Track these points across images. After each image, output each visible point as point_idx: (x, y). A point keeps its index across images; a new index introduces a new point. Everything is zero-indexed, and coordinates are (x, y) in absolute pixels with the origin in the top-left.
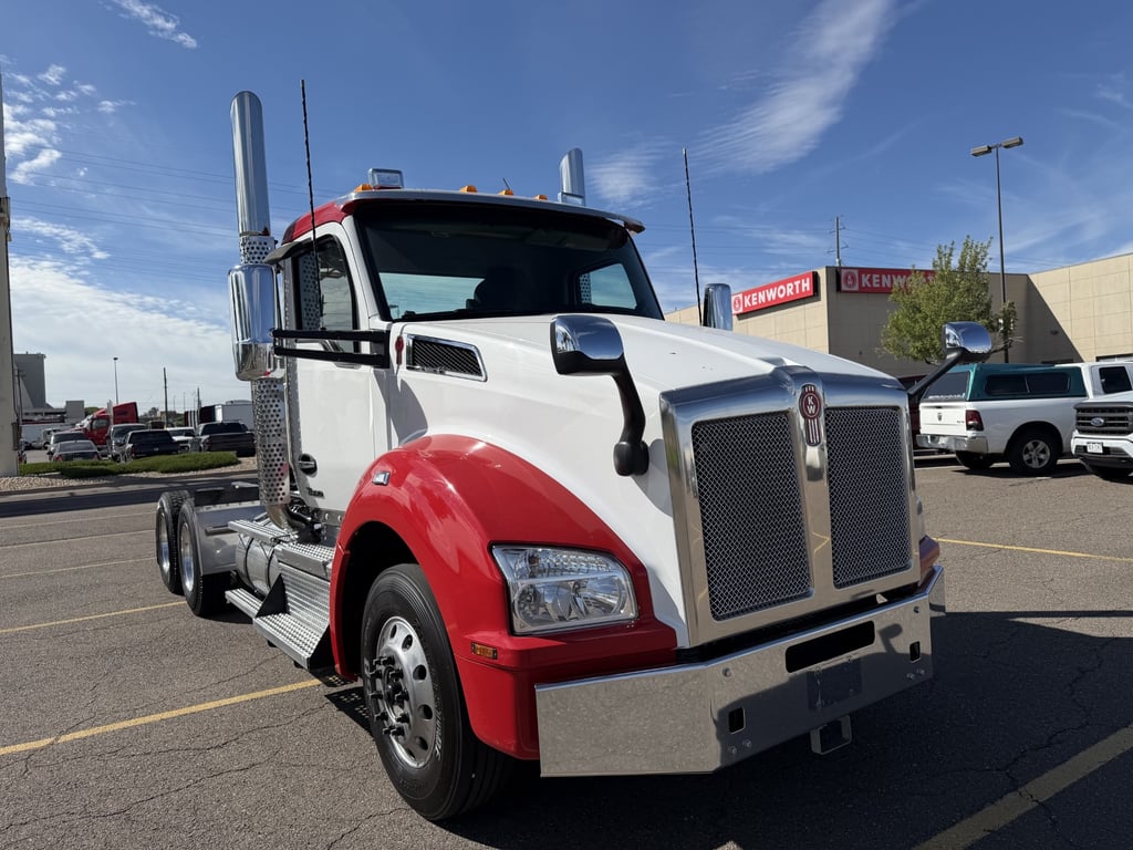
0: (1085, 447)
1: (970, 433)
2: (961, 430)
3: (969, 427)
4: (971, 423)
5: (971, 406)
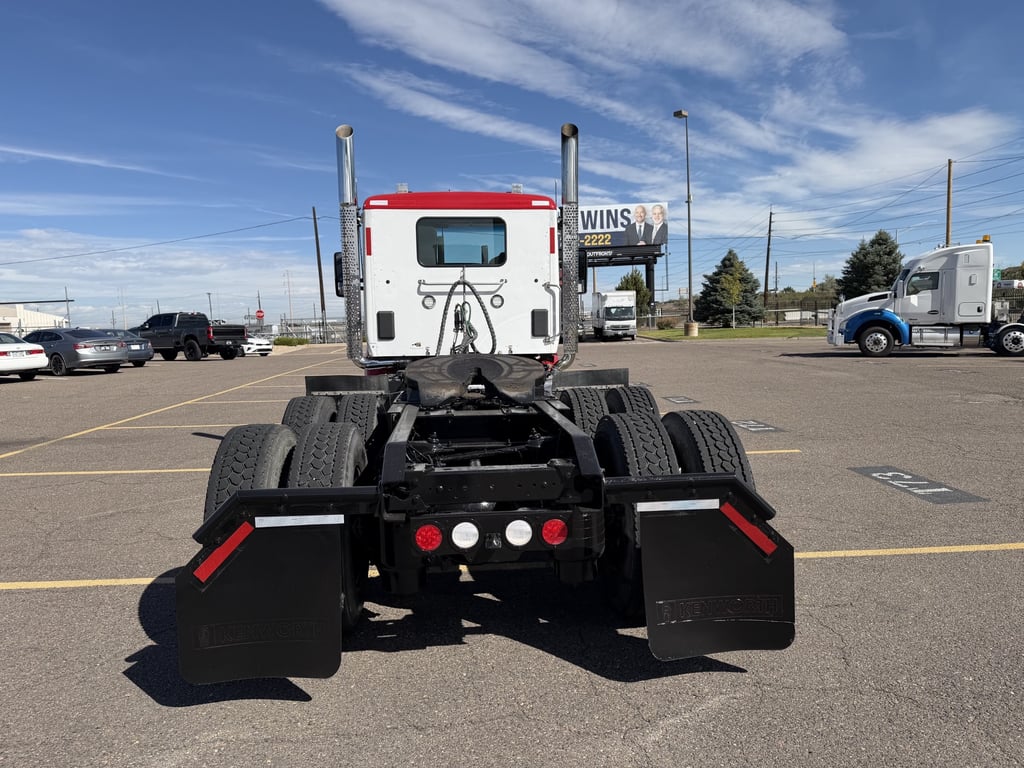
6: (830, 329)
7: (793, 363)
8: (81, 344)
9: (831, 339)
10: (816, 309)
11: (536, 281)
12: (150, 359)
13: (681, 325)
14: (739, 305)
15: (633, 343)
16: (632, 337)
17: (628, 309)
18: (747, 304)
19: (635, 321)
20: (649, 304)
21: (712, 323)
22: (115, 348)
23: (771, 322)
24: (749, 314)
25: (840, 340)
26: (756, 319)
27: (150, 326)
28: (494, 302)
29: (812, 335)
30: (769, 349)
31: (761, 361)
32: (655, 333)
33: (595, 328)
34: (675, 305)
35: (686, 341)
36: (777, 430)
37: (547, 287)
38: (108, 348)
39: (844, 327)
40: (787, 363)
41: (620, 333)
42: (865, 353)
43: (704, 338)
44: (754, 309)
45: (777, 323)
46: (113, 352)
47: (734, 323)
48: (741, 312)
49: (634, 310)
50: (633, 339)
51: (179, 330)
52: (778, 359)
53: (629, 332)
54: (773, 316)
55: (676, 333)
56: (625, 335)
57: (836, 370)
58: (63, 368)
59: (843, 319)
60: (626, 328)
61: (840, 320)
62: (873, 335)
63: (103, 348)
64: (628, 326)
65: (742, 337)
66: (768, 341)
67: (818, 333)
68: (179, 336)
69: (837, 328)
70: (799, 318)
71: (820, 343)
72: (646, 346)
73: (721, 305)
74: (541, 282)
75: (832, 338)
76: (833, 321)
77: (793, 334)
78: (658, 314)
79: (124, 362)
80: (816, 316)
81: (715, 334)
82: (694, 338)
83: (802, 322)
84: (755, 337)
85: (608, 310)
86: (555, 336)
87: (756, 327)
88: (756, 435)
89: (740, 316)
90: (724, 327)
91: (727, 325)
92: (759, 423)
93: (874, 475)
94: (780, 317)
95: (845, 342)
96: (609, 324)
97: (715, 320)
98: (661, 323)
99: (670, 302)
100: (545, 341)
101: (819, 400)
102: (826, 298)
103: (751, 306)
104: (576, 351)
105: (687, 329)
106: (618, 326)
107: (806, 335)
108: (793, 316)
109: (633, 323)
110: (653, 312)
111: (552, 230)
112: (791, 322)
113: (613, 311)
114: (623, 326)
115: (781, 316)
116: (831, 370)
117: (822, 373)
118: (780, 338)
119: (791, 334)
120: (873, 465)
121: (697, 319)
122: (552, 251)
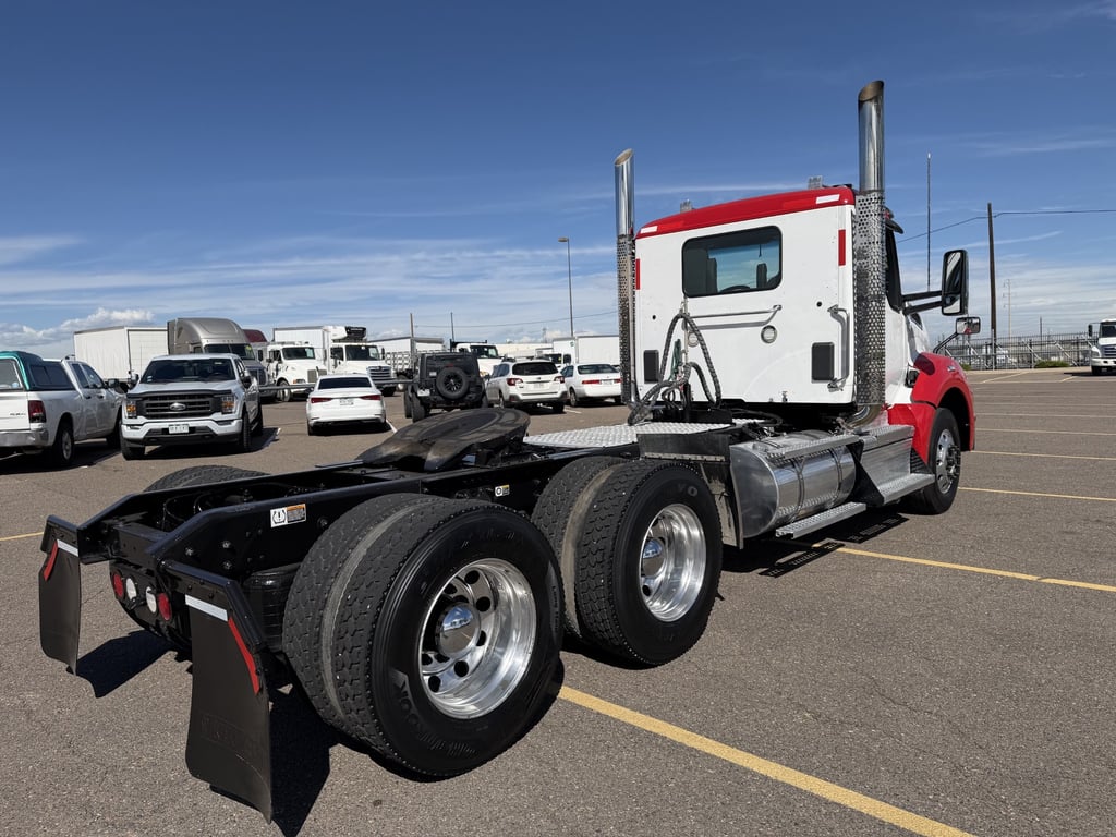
0: (167, 430)
1: (36, 426)
2: (23, 423)
3: (32, 419)
4: (35, 414)
5: (34, 396)
11: (819, 304)
28: (766, 335)
37: (834, 311)
74: (826, 306)
100: (830, 387)
111: (842, 234)
122: (842, 261)
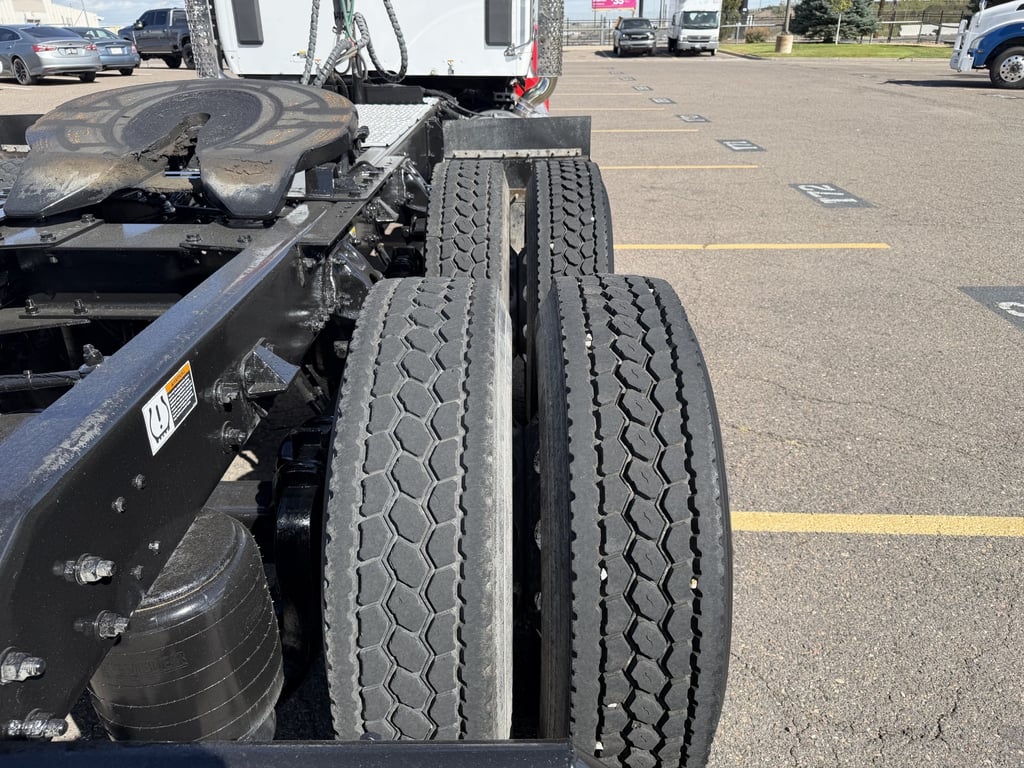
6: (957, 48)
7: (902, 95)
8: (40, 45)
9: (955, 62)
10: (939, 23)
12: (137, 66)
13: (773, 40)
14: (847, 13)
15: (712, 59)
16: (712, 51)
17: (712, 15)
18: (857, 13)
19: (718, 30)
20: (740, 9)
21: (811, 37)
22: (84, 51)
23: (882, 38)
24: (858, 26)
25: (966, 63)
26: (864, 32)
27: (144, 25)
29: (929, 56)
30: (873, 74)
31: (860, 90)
32: (742, 47)
33: (670, 39)
34: (773, 12)
35: (775, 59)
36: (862, 204)
38: (74, 51)
39: (976, 46)
40: (892, 93)
41: (698, 46)
42: (996, 83)
43: (798, 55)
44: (864, 20)
45: (889, 39)
46: (82, 57)
47: (837, 38)
48: (849, 23)
49: (719, 16)
50: (713, 54)
51: (174, 31)
52: (882, 87)
53: (708, 46)
54: (887, 30)
55: (766, 49)
56: (704, 49)
57: (955, 106)
58: (27, 75)
59: (978, 35)
60: (706, 39)
61: (974, 36)
62: (1013, 59)
63: (69, 51)
64: (708, 38)
65: (844, 56)
66: (875, 62)
67: (938, 54)
68: (175, 39)
69: (966, 47)
70: (916, 33)
71: (940, 67)
72: (725, 64)
73: (825, 13)
75: (957, 61)
76: (963, 38)
77: (907, 53)
78: (750, 23)
79: (98, 70)
80: (938, 32)
81: (810, 51)
82: (785, 55)
83: (920, 39)
84: (859, 56)
85: (686, 14)
86: (523, 45)
87: (864, 43)
88: (828, 211)
89: (846, 29)
90: (825, 42)
91: (829, 40)
92: (838, 189)
93: (1004, 305)
94: (893, 31)
95: (973, 67)
96: (686, 33)
97: (815, 33)
98: (750, 35)
99: (768, 8)
100: (506, 54)
101: (928, 152)
102: (955, 8)
103: (862, 16)
104: (559, 72)
105: (779, 43)
106: (696, 38)
107: (923, 55)
108: (910, 30)
109: (715, 33)
110: (744, 20)
112: (907, 39)
113: (693, 16)
114: (703, 38)
115: (895, 29)
116: (949, 105)
117: (936, 110)
118: (889, 59)
119: (903, 55)
120: (1003, 282)
121: (794, 31)
